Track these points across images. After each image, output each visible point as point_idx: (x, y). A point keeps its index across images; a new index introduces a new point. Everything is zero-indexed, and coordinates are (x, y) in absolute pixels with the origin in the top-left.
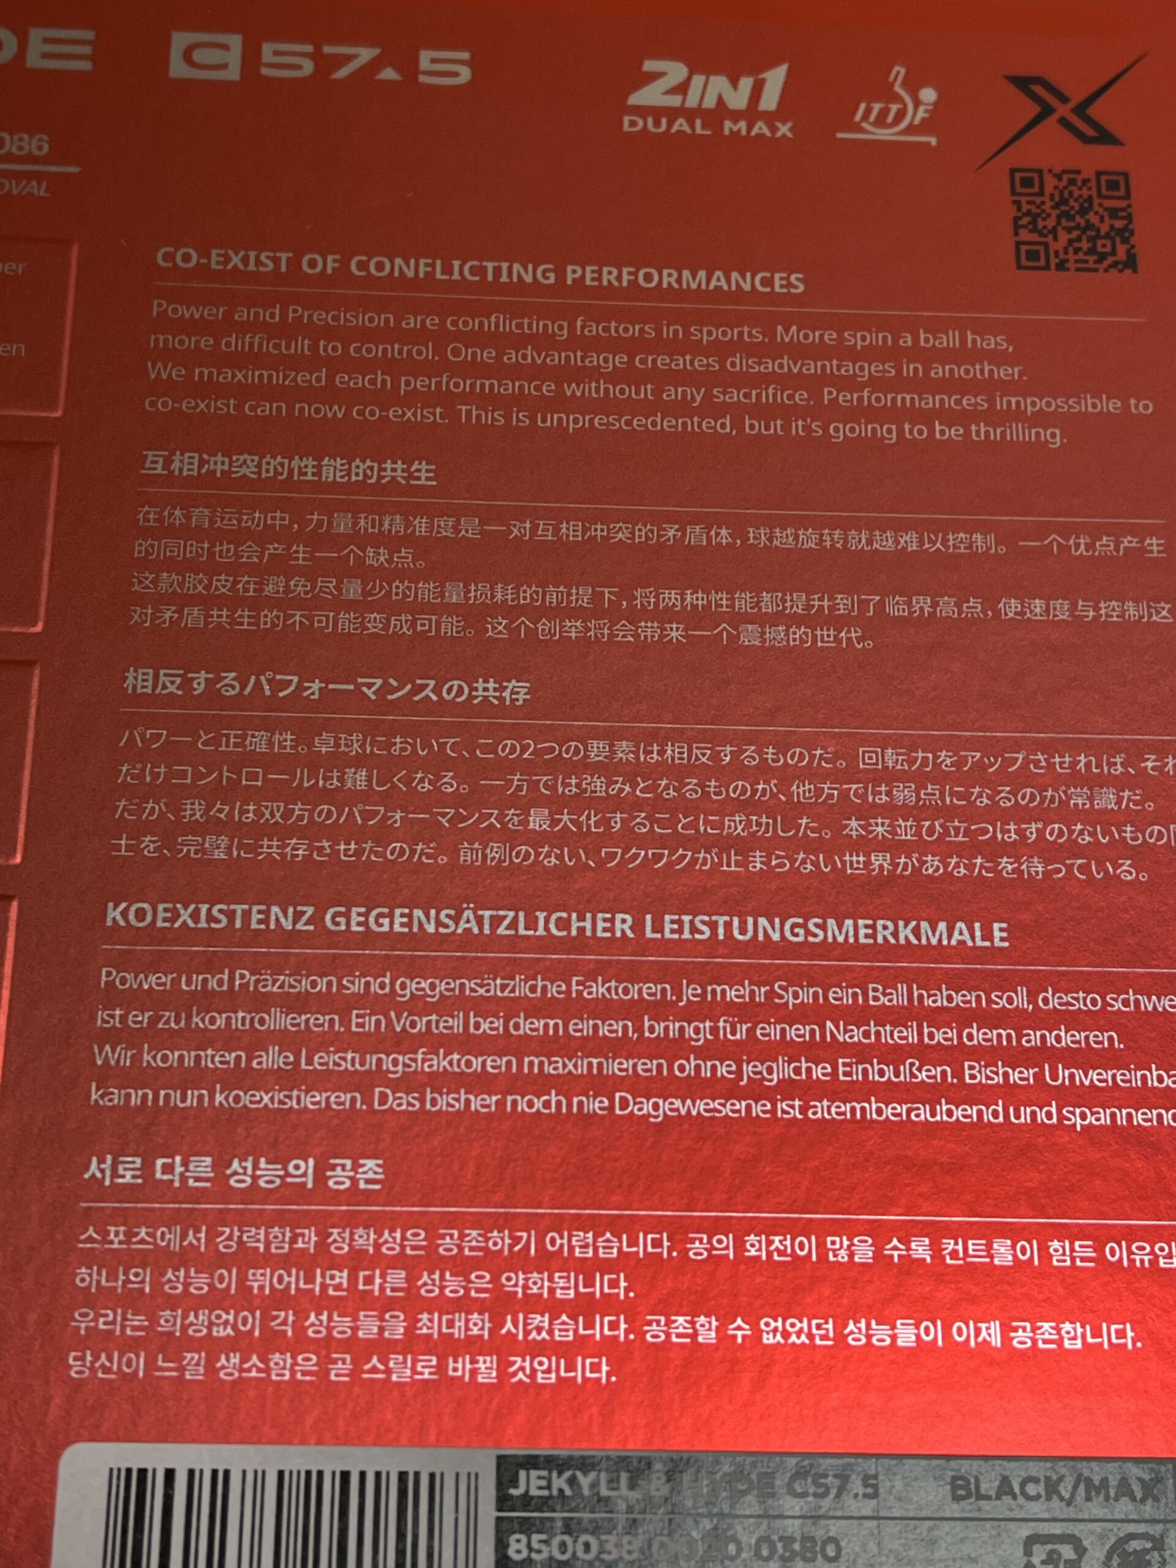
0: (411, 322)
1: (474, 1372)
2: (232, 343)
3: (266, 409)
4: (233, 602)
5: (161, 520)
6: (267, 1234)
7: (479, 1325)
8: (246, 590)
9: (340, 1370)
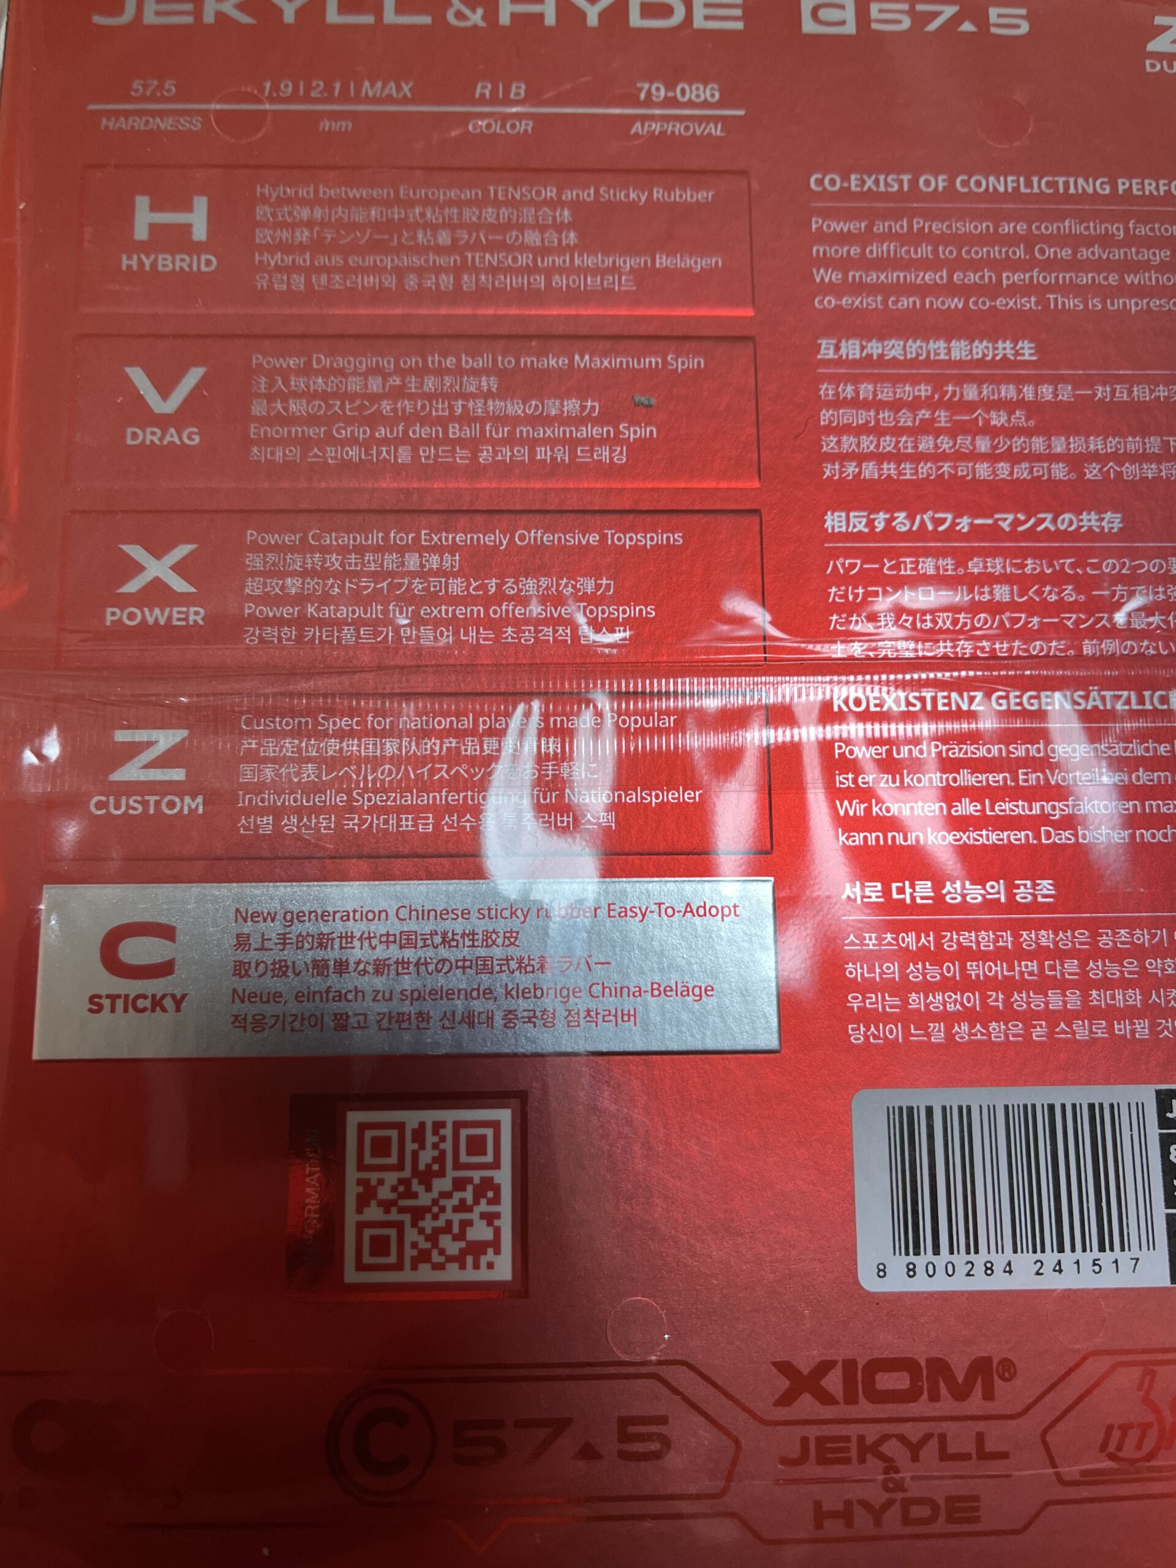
0: (1006, 228)
1: (1133, 1032)
2: (875, 250)
3: (906, 303)
4: (898, 458)
5: (837, 394)
6: (977, 936)
7: (1135, 997)
8: (906, 448)
9: (1039, 1032)
